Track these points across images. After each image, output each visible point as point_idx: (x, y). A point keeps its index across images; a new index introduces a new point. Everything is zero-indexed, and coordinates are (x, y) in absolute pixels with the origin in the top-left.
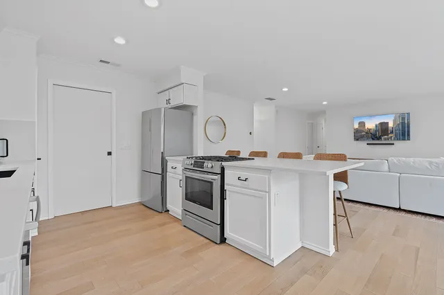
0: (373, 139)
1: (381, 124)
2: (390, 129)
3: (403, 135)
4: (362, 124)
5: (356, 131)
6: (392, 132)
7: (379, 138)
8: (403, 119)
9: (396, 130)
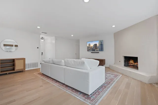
0: (93, 51)
1: (95, 44)
2: (97, 47)
3: (101, 49)
4: (89, 45)
5: (88, 47)
6: (98, 48)
7: (94, 50)
8: (101, 42)
9: (99, 47)
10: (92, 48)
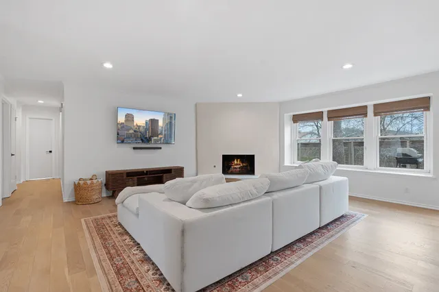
0: (142, 141)
1: (152, 121)
2: (160, 128)
4: (129, 118)
7: (149, 140)
8: (171, 119)
9: (165, 131)
10: (142, 129)
